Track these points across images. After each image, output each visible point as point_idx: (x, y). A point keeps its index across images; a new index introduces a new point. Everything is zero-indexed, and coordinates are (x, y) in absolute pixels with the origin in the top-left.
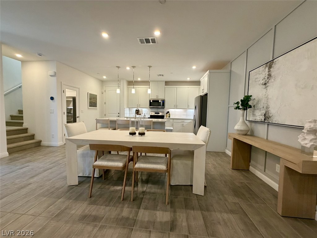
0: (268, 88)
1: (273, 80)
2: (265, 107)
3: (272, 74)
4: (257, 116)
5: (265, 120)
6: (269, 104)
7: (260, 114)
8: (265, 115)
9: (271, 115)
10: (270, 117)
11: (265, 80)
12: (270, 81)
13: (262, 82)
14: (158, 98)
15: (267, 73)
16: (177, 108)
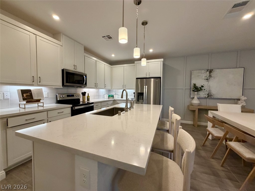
0: (209, 82)
1: (213, 78)
2: (208, 91)
3: (212, 76)
4: (201, 95)
5: (208, 97)
6: (211, 89)
7: (204, 94)
8: (208, 94)
9: (213, 94)
11: (207, 77)
12: (211, 79)
13: (205, 78)
14: (76, 70)
15: (208, 75)
16: (97, 87)
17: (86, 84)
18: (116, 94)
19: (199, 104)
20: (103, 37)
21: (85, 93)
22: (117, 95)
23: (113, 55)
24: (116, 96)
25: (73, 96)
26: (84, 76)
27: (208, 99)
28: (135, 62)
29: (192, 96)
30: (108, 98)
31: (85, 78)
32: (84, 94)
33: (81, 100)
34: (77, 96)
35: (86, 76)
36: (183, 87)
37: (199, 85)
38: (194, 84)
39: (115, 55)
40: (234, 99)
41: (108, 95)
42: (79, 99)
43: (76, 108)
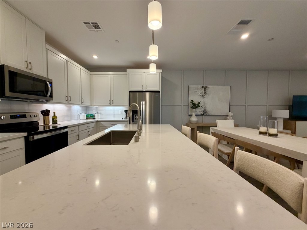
0: (204, 98)
1: (207, 95)
2: (203, 107)
3: (207, 92)
4: (198, 112)
5: (204, 113)
6: (206, 106)
7: (200, 111)
8: (204, 111)
9: (207, 111)
10: (207, 112)
11: (202, 94)
13: (200, 94)
14: (30, 71)
15: (204, 91)
16: (70, 102)
17: (51, 96)
18: (98, 113)
19: (197, 121)
20: (85, 23)
21: (48, 111)
22: (100, 115)
23: (95, 57)
24: (98, 116)
25: (24, 116)
26: (48, 83)
27: (204, 116)
28: (128, 70)
29: (190, 114)
30: (87, 119)
31: (49, 87)
32: (46, 113)
33: (41, 123)
34: (32, 116)
35: (51, 83)
36: (181, 103)
37: (196, 102)
38: (191, 100)
39: (98, 56)
40: (224, 115)
41: (86, 115)
42: (37, 123)
43: (37, 137)
